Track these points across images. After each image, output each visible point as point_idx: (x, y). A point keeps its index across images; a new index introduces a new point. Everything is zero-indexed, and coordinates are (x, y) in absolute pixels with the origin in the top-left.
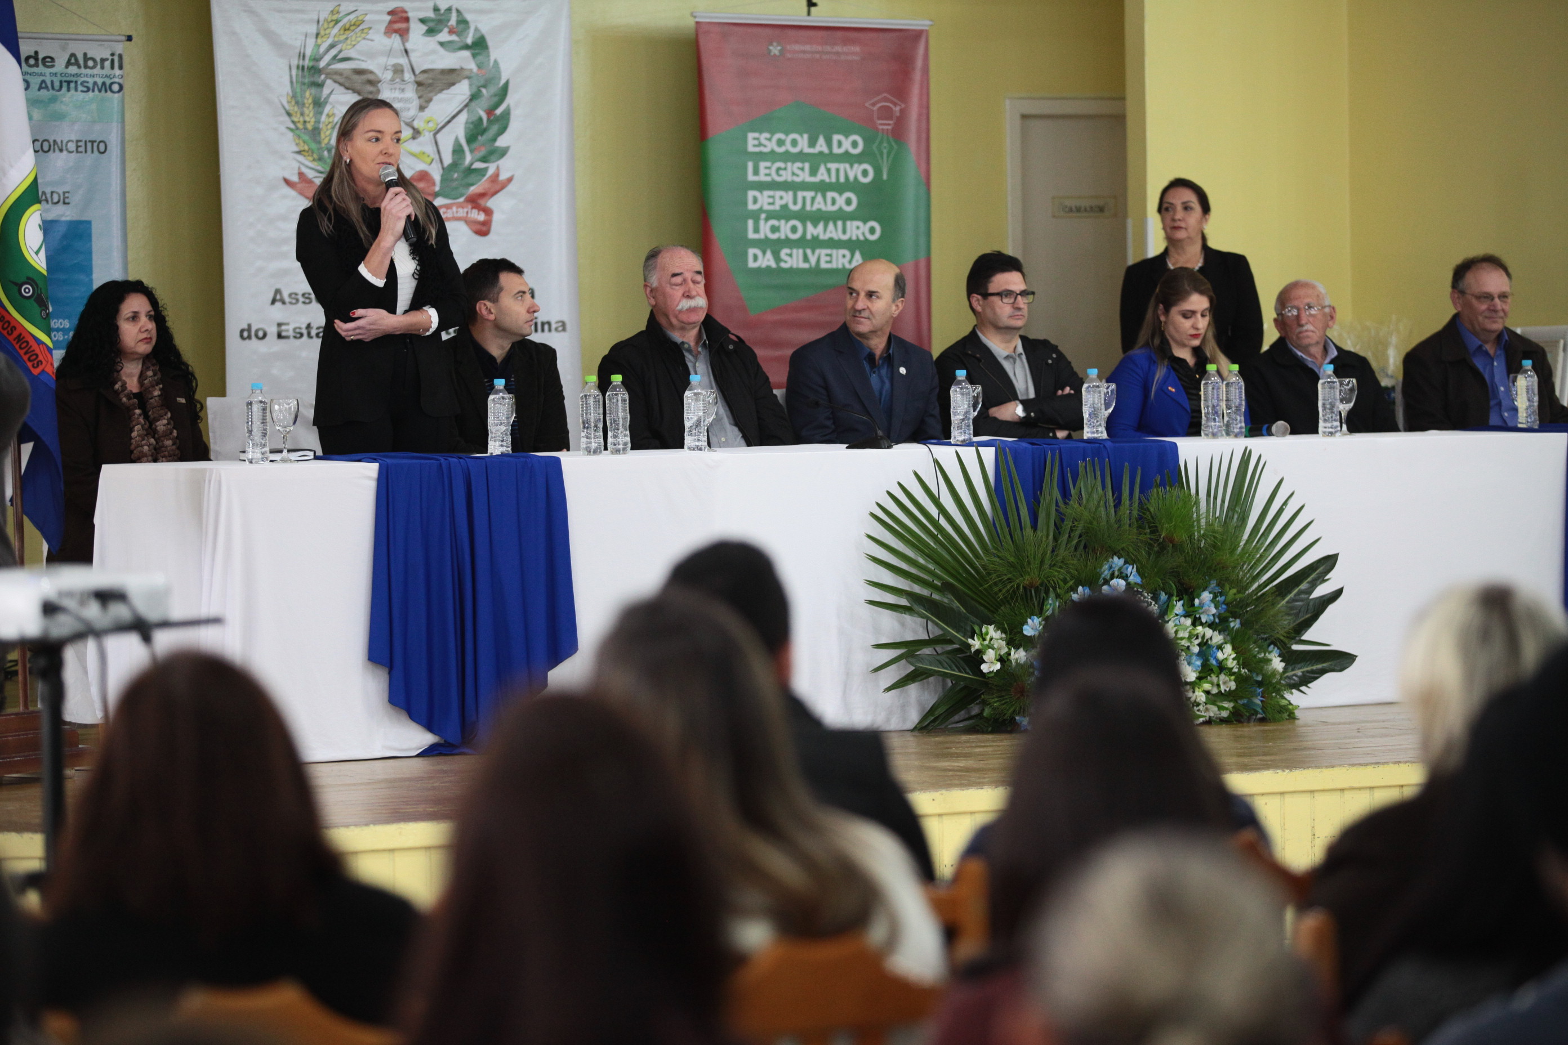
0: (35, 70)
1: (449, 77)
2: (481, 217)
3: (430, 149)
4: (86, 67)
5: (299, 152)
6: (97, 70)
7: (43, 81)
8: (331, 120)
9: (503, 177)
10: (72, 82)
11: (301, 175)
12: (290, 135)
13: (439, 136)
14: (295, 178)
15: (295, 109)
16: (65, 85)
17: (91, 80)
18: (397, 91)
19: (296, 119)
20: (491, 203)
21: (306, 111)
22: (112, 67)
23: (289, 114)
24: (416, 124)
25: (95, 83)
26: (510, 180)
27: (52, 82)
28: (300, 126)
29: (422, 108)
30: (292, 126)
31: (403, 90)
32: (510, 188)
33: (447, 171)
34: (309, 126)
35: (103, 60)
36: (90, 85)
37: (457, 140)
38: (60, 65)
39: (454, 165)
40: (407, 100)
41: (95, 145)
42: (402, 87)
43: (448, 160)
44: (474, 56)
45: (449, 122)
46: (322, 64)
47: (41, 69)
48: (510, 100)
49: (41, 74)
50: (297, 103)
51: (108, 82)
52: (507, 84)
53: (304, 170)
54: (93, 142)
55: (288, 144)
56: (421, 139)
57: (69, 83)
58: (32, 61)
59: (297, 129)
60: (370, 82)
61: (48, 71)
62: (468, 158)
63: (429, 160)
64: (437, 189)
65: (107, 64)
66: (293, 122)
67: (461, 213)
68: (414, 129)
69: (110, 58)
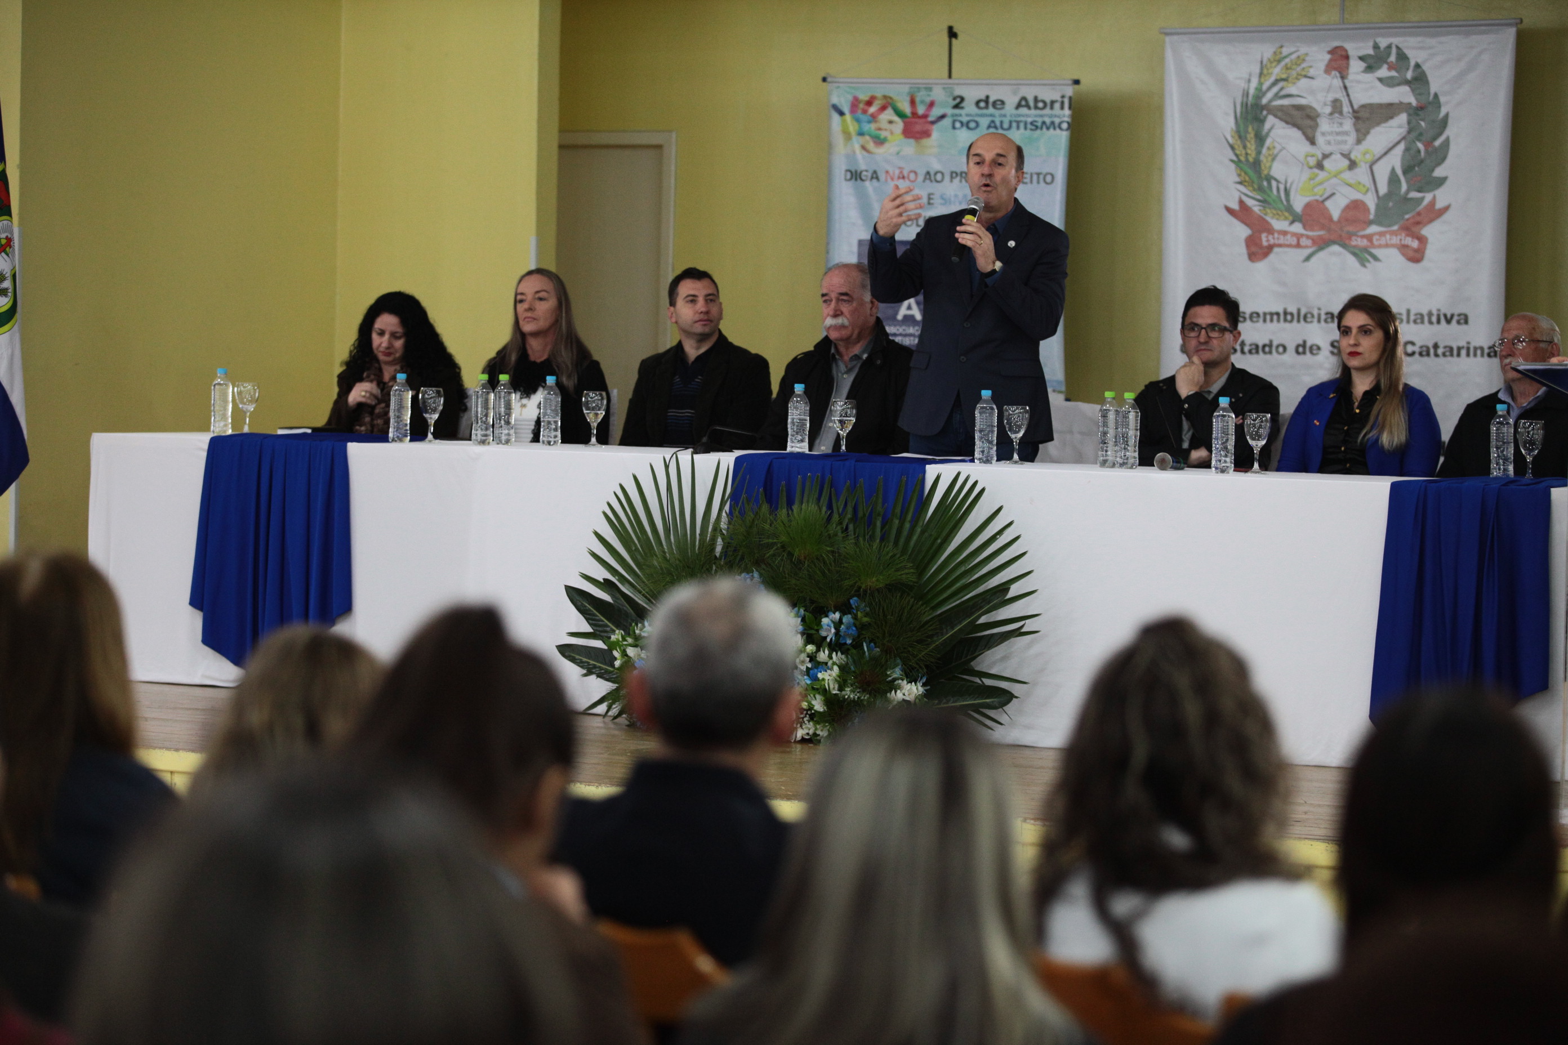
0: (985, 111)
1: (1385, 112)
2: (1415, 244)
3: (1366, 180)
4: (1036, 108)
5: (1240, 183)
6: (1047, 111)
7: (993, 122)
8: (1271, 152)
9: (1439, 205)
10: (1021, 121)
11: (1241, 202)
12: (1233, 166)
13: (1375, 168)
14: (1235, 206)
15: (1238, 144)
16: (1014, 125)
17: (1040, 120)
18: (1335, 125)
19: (1238, 152)
20: (1426, 231)
21: (1248, 145)
22: (1062, 108)
23: (1232, 147)
24: (1353, 156)
25: (1044, 123)
26: (1446, 208)
27: (1002, 122)
28: (1242, 158)
29: (1359, 141)
30: (1234, 158)
31: (1341, 124)
32: (1446, 216)
33: (1382, 200)
34: (1251, 159)
35: (1053, 102)
36: (1039, 124)
37: (1393, 170)
38: (1010, 108)
39: (1389, 195)
40: (1346, 133)
41: (1041, 177)
42: (1340, 121)
43: (1383, 189)
44: (1413, 91)
45: (1386, 153)
46: (1264, 101)
47: (991, 110)
48: (1450, 132)
49: (991, 115)
50: (1240, 137)
51: (1057, 121)
52: (1447, 116)
53: (1245, 199)
54: (1038, 174)
55: (1229, 174)
56: (1357, 171)
57: (1018, 122)
58: (982, 104)
59: (1240, 161)
60: (1309, 117)
61: (997, 112)
62: (1404, 187)
63: (1364, 190)
64: (1372, 217)
65: (1057, 106)
66: (1237, 155)
67: (1395, 240)
68: (1350, 160)
69: (1059, 99)
